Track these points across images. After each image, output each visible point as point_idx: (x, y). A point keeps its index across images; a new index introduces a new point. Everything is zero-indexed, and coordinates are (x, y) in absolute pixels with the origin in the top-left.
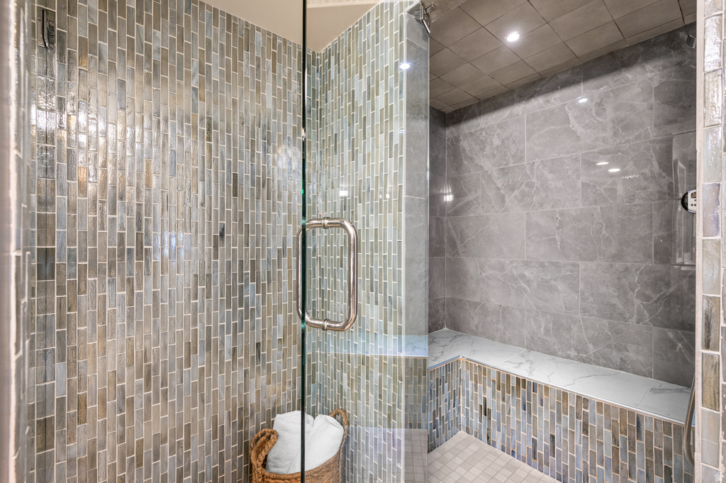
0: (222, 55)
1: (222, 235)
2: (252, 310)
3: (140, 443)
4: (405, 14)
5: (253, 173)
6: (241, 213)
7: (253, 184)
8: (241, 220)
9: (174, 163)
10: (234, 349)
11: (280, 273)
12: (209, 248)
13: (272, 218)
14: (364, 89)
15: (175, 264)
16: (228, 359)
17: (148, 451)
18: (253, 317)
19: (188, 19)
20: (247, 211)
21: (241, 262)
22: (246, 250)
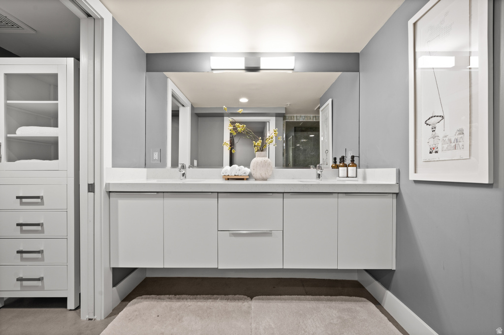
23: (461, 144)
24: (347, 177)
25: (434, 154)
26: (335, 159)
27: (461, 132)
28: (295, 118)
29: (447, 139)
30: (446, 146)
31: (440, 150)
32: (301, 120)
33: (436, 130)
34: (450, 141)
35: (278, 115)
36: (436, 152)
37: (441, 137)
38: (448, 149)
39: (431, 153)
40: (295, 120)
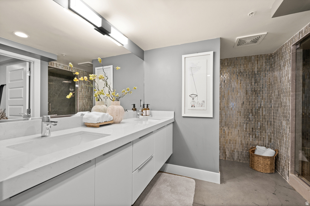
0: (244, 66)
1: (243, 103)
2: (251, 120)
3: (227, 139)
4: (291, 46)
5: (251, 89)
6: (248, 98)
7: (251, 91)
8: (248, 100)
9: (233, 90)
10: (246, 128)
11: (259, 112)
12: (240, 106)
13: (257, 99)
14: (283, 65)
15: (233, 109)
16: (245, 129)
17: (228, 141)
18: (251, 122)
19: (236, 62)
20: (250, 98)
21: (248, 109)
22: (250, 106)
23: (204, 105)
24: (146, 115)
25: (193, 107)
26: (144, 105)
27: (204, 102)
28: (55, 65)
29: (198, 103)
30: (198, 105)
31: (196, 106)
32: (60, 68)
33: (194, 99)
34: (200, 104)
35: (43, 59)
36: (194, 107)
37: (196, 102)
38: (199, 106)
39: (192, 107)
40: (55, 67)
